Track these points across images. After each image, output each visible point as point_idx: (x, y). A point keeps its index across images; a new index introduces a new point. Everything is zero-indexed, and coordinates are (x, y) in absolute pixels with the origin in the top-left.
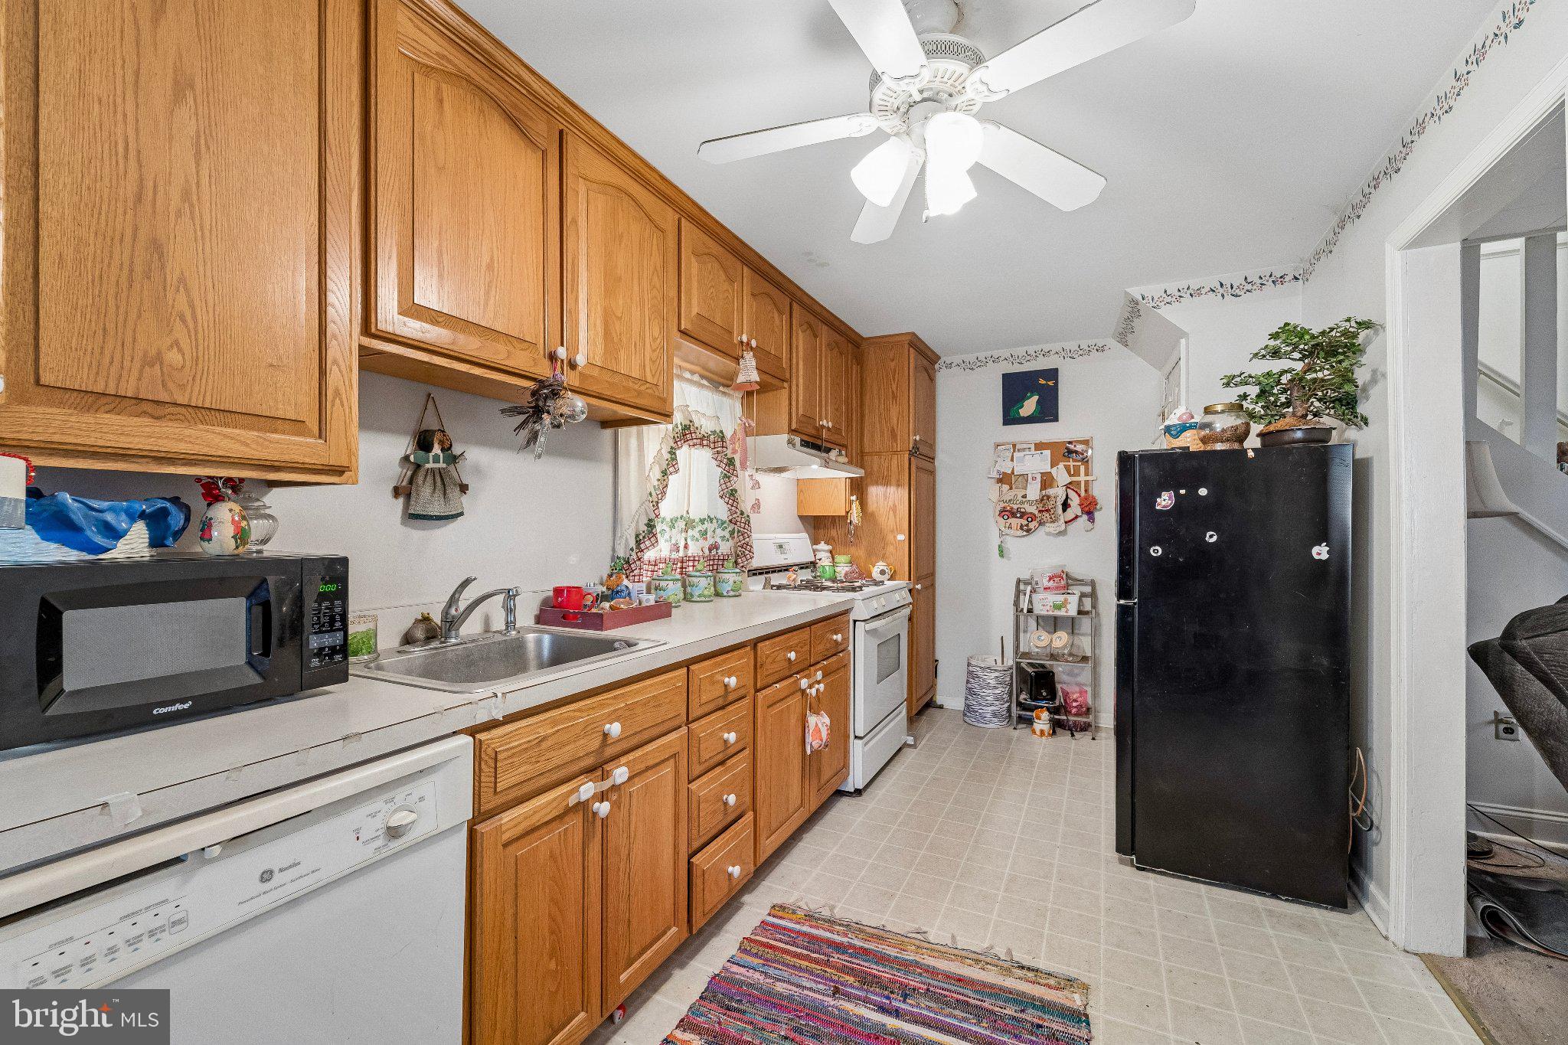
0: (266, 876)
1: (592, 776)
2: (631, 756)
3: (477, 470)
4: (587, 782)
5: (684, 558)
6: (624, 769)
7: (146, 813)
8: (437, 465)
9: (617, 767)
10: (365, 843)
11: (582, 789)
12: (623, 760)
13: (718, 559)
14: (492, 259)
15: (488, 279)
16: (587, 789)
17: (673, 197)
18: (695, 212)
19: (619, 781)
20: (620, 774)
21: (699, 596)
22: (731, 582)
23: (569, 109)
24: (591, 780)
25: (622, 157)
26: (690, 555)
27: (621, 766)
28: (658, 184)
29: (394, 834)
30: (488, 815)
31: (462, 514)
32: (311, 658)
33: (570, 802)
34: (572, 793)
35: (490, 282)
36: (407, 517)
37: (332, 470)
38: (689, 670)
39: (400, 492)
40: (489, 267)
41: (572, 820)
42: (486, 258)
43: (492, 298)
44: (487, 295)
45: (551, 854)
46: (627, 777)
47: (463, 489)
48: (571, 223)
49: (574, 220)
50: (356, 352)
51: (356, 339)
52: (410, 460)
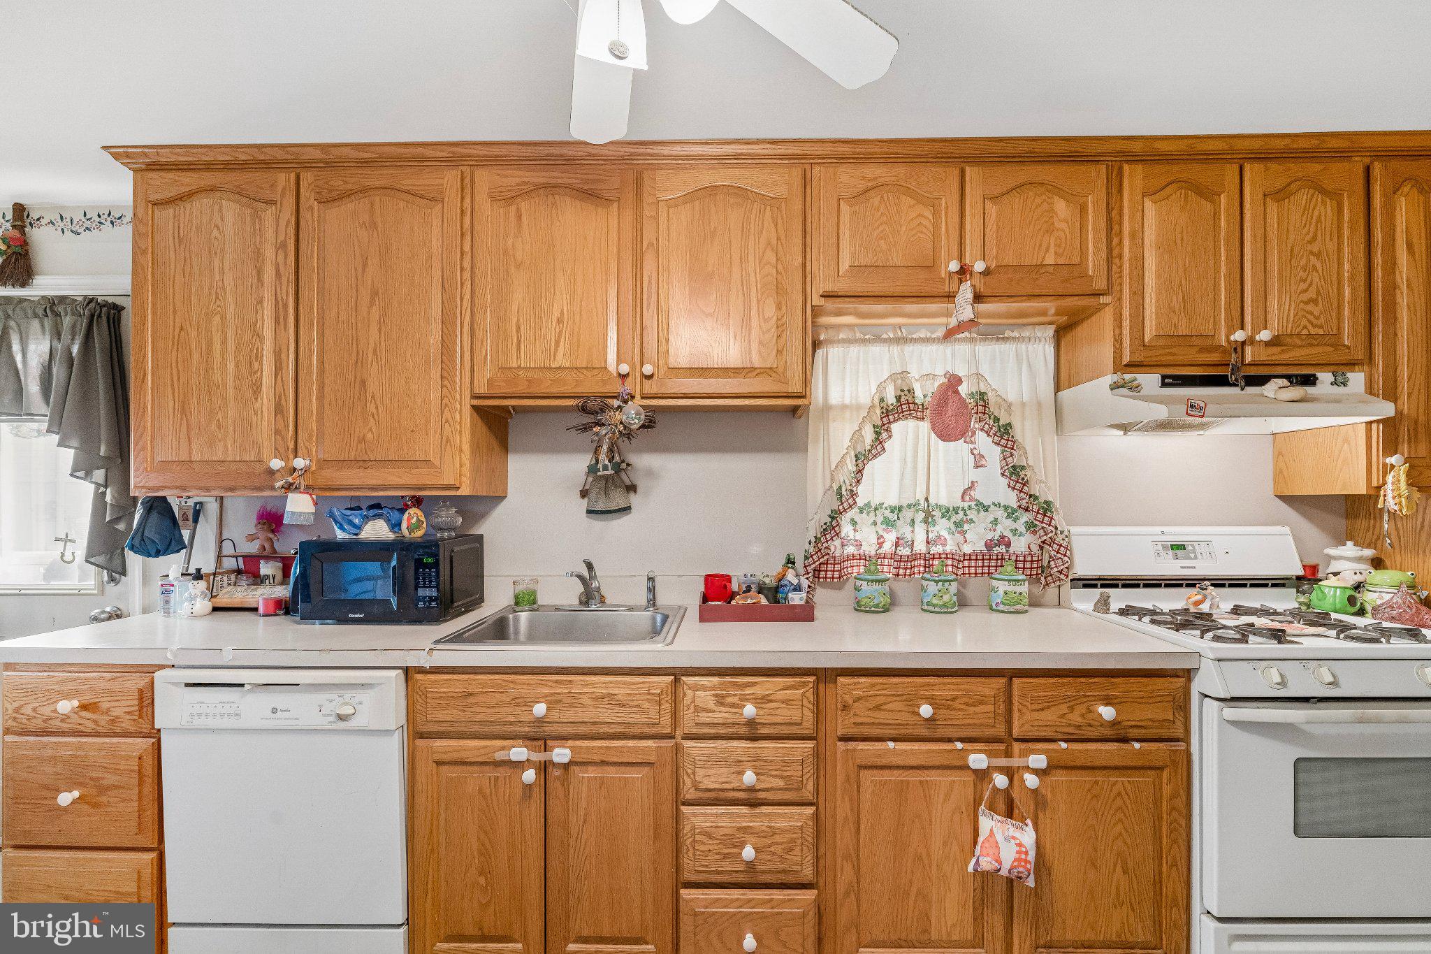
0: (274, 711)
1: (528, 743)
2: (578, 743)
3: (650, 473)
4: (521, 746)
5: (927, 555)
6: (567, 751)
7: (234, 658)
8: (606, 472)
9: (562, 747)
10: (325, 716)
11: (514, 750)
12: (570, 743)
13: (990, 559)
14: (562, 313)
15: (558, 330)
16: (519, 753)
17: (799, 152)
18: (846, 149)
19: (556, 759)
20: (561, 754)
21: (928, 604)
22: (1001, 592)
23: (641, 150)
24: (526, 746)
25: (718, 154)
26: (948, 551)
27: (567, 747)
28: (772, 152)
29: (341, 718)
30: (422, 736)
31: (627, 509)
32: (419, 600)
33: (500, 756)
34: (503, 748)
35: (561, 332)
36: (589, 512)
37: (448, 487)
38: (677, 680)
39: (584, 494)
40: (560, 321)
41: (502, 772)
42: (556, 314)
43: (562, 344)
44: (557, 343)
45: (480, 791)
46: (566, 760)
47: (632, 488)
48: (647, 248)
49: (651, 244)
50: (467, 411)
51: (468, 402)
52: (592, 470)
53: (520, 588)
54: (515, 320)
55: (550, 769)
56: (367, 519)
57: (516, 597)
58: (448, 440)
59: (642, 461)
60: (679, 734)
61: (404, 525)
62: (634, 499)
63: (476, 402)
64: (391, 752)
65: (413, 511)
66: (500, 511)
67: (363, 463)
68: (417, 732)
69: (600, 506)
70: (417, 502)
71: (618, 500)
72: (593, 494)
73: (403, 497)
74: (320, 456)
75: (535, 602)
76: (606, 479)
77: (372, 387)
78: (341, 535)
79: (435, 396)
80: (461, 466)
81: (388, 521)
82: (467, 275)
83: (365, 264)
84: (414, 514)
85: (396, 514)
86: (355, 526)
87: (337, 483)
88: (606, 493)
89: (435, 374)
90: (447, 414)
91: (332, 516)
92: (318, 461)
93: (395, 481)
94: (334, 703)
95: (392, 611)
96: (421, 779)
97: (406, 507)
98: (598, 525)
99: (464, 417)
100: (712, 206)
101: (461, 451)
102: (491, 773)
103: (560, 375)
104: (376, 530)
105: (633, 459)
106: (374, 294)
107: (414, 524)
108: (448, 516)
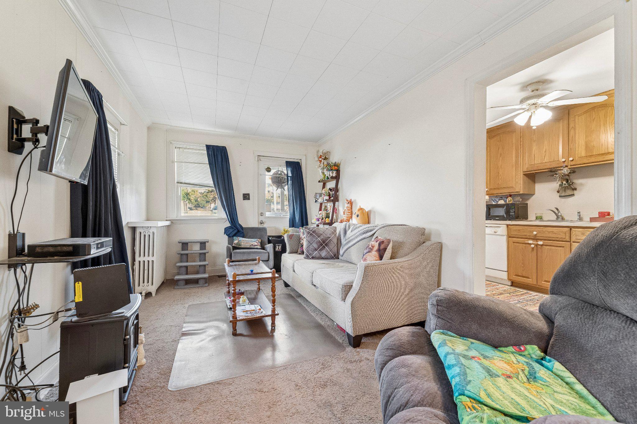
1: (533, 240)
3: (581, 184)
4: (531, 241)
10: (492, 232)
11: (529, 241)
12: (543, 241)
14: (546, 149)
15: (545, 154)
19: (539, 244)
27: (541, 241)
29: (495, 232)
30: (510, 237)
31: (573, 195)
32: (511, 215)
33: (526, 242)
34: (527, 241)
35: (546, 154)
36: (560, 196)
37: (518, 192)
38: (571, 229)
39: (558, 192)
40: (545, 151)
41: (527, 245)
42: (544, 150)
43: (546, 157)
44: (545, 157)
45: (522, 248)
46: (541, 244)
47: (575, 189)
48: (571, 129)
49: (572, 127)
50: (522, 175)
51: (522, 173)
52: (560, 185)
53: (537, 215)
54: (534, 153)
55: (538, 246)
56: (499, 200)
57: (536, 217)
58: (517, 182)
59: (578, 182)
60: (572, 241)
61: (507, 201)
62: (575, 192)
63: (524, 173)
64: (505, 238)
65: (509, 198)
66: (533, 198)
67: (498, 189)
68: (509, 237)
69: (563, 195)
70: (510, 196)
71: (569, 192)
72: (560, 192)
73: (507, 195)
74: (490, 188)
75: (541, 218)
76: (565, 187)
77: (500, 173)
78: (494, 203)
79: (514, 173)
80: (520, 187)
81: (504, 200)
82: (522, 146)
83: (499, 149)
84: (510, 198)
85: (505, 199)
86: (497, 201)
87: (493, 193)
88: (565, 191)
89: (514, 168)
90: (517, 177)
91: (492, 200)
92: (489, 189)
93: (506, 191)
94: (494, 230)
95: (505, 218)
96: (510, 245)
97: (508, 197)
98: (563, 200)
99: (521, 176)
100: (594, 112)
101: (520, 184)
102: (525, 245)
103: (546, 164)
104: (501, 202)
105: (575, 181)
106: (501, 154)
107: (509, 200)
108: (518, 199)
